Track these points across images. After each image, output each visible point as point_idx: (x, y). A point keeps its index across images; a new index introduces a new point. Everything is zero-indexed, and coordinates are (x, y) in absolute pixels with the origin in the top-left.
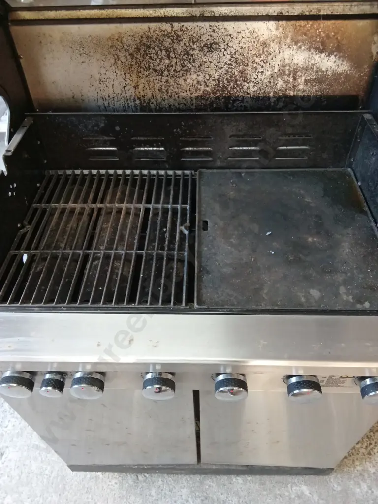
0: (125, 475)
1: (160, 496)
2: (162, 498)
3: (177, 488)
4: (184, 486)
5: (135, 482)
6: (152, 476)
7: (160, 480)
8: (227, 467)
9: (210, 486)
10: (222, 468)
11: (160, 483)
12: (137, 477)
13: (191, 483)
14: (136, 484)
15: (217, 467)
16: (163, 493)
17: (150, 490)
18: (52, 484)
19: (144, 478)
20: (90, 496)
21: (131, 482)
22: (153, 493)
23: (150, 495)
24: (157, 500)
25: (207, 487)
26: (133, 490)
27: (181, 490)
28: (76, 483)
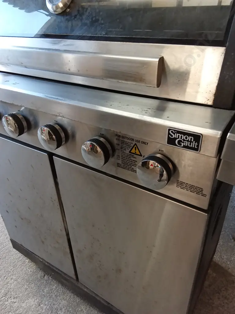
0: (39, 270)
1: (48, 295)
2: (48, 297)
3: (61, 297)
4: (66, 299)
5: (41, 277)
6: (52, 281)
7: (55, 285)
8: (94, 295)
9: (82, 310)
10: (91, 294)
11: (54, 287)
12: (45, 275)
13: (72, 300)
14: (40, 279)
15: (87, 291)
16: (51, 295)
17: (45, 287)
18: (2, 251)
19: (48, 279)
20: (13, 269)
21: (39, 276)
22: (45, 291)
23: (43, 290)
24: (45, 296)
25: (80, 310)
26: (36, 281)
27: (63, 300)
28: (13, 258)
